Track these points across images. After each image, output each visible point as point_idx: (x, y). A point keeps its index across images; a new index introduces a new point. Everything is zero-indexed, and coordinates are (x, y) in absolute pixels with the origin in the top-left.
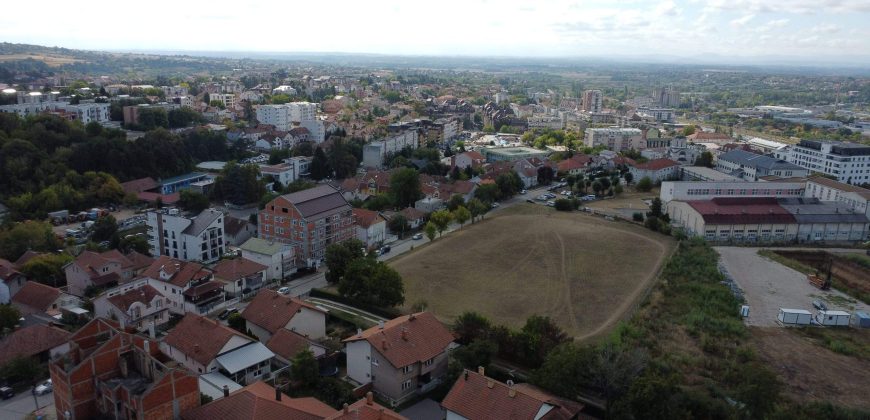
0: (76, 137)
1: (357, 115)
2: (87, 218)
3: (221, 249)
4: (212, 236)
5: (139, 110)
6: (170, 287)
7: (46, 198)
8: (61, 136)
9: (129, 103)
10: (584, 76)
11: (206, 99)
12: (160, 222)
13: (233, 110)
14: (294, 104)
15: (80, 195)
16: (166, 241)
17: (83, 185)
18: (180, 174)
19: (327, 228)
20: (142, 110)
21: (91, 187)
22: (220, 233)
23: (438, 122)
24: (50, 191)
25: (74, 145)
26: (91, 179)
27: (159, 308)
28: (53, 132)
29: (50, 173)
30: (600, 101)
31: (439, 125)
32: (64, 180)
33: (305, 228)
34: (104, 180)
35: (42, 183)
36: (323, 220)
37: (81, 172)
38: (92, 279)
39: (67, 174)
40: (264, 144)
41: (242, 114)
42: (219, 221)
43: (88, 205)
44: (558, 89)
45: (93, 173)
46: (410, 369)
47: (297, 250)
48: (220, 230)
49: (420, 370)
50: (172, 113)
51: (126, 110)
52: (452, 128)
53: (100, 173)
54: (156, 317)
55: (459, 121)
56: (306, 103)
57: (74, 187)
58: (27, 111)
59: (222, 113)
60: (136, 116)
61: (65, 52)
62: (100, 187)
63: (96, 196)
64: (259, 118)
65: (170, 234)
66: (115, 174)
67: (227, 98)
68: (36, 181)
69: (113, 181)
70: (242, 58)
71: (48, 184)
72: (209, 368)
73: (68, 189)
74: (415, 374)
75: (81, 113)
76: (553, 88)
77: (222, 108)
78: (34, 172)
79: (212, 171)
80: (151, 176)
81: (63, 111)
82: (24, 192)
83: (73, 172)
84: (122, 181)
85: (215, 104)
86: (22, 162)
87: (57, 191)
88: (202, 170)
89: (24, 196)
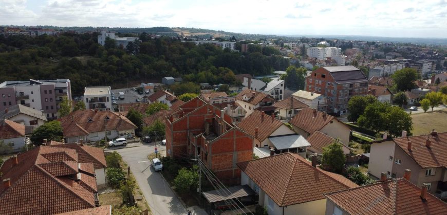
0: (218, 53)
1: (365, 58)
4: (277, 93)
5: (248, 46)
6: (248, 105)
7: (200, 77)
8: (212, 52)
9: (244, 43)
11: (282, 46)
13: (295, 50)
14: (329, 48)
15: (215, 77)
17: (217, 74)
18: (264, 75)
19: (351, 91)
20: (250, 46)
21: (221, 74)
23: (419, 62)
24: (202, 74)
25: (216, 56)
26: (221, 71)
27: (240, 115)
28: (208, 50)
29: (204, 67)
31: (419, 64)
32: (210, 70)
33: (336, 88)
34: (227, 72)
35: (199, 70)
37: (217, 67)
39: (211, 67)
40: (311, 66)
41: (299, 53)
43: (218, 84)
46: (433, 173)
48: (281, 90)
49: (442, 176)
50: (264, 48)
51: (243, 46)
53: (226, 68)
54: (237, 120)
56: (336, 48)
57: (213, 74)
59: (288, 51)
60: (247, 49)
61: (222, 32)
62: (224, 75)
63: (222, 79)
64: (308, 54)
66: (233, 70)
67: (292, 45)
68: (197, 70)
69: (231, 73)
72: (263, 144)
73: (210, 74)
75: (222, 45)
77: (290, 49)
78: (197, 65)
79: (280, 75)
80: (250, 74)
81: (215, 44)
82: (191, 73)
83: (214, 67)
84: (236, 74)
85: (286, 46)
86: (193, 61)
87: (205, 74)
88: (276, 74)
89: (190, 75)
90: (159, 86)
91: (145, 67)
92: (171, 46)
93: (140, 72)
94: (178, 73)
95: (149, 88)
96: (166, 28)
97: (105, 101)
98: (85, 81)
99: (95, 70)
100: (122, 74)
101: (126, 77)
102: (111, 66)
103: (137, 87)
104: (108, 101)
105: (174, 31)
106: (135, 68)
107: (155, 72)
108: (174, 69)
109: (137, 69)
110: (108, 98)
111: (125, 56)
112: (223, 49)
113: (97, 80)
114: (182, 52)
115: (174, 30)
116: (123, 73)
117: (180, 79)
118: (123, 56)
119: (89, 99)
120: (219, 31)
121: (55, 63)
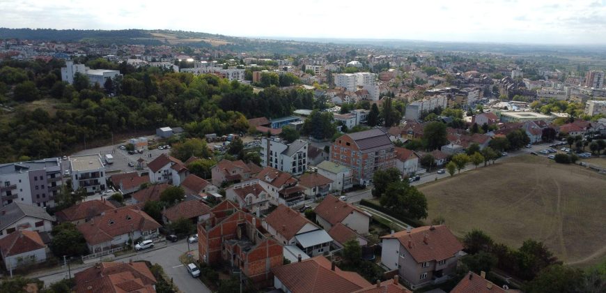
0: (224, 90)
1: (403, 83)
2: (226, 140)
3: (304, 166)
4: (300, 157)
5: (261, 74)
6: (271, 187)
7: (205, 125)
8: (216, 88)
9: (257, 69)
10: (588, 59)
11: (303, 68)
12: (269, 145)
13: (320, 76)
14: (360, 73)
15: (224, 125)
16: (271, 158)
17: (226, 119)
18: (284, 116)
19: (376, 159)
20: (263, 74)
21: (231, 121)
22: (304, 156)
23: (464, 90)
24: (207, 121)
25: (223, 94)
26: (231, 116)
27: (264, 200)
28: (212, 86)
29: (208, 110)
30: (602, 80)
31: (463, 93)
32: (216, 115)
33: (361, 158)
34: (238, 117)
35: (203, 116)
36: (374, 153)
37: (225, 111)
38: (226, 177)
39: (218, 111)
40: (339, 100)
41: (325, 79)
42: (305, 148)
43: (228, 131)
44: (565, 69)
45: (233, 112)
46: (428, 265)
47: (354, 172)
48: (305, 154)
49: (435, 267)
50: (281, 77)
51: (255, 73)
52: (475, 95)
53: (236, 112)
54: (261, 205)
55: (480, 90)
56: (368, 73)
57: (221, 120)
58: (198, 72)
59: (313, 78)
60: (260, 78)
61: (222, 37)
62: (235, 121)
63: (233, 127)
64: (336, 82)
65: (274, 153)
66: (245, 113)
67: (317, 68)
68: (200, 115)
69: (243, 118)
70: (328, 42)
71: (206, 117)
72: (290, 242)
73: (217, 121)
74: (431, 269)
75: (228, 74)
76: (561, 68)
77: (313, 75)
78: (199, 109)
79: (303, 115)
80: (266, 117)
81: (218, 73)
82: (193, 120)
83: (221, 111)
84: (248, 118)
85: (308, 72)
86: (193, 102)
87: (211, 122)
88: (297, 115)
89: (193, 123)
90: (153, 141)
91: (134, 114)
92: (164, 81)
93: (127, 121)
94: (175, 120)
95: (141, 144)
96: (142, 30)
97: (99, 177)
98: (58, 140)
99: (68, 124)
100: (104, 127)
101: (109, 131)
102: (88, 117)
103: (125, 144)
104: (102, 176)
105: (154, 37)
106: (120, 117)
107: (146, 120)
108: (170, 116)
109: (123, 118)
110: (102, 173)
111: (103, 100)
112: (230, 82)
113: (74, 137)
114: (178, 90)
115: (155, 34)
116: (105, 125)
117: (179, 129)
118: (102, 100)
119: (79, 176)
120: (217, 36)
121: (9, 112)
